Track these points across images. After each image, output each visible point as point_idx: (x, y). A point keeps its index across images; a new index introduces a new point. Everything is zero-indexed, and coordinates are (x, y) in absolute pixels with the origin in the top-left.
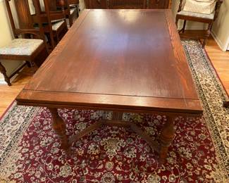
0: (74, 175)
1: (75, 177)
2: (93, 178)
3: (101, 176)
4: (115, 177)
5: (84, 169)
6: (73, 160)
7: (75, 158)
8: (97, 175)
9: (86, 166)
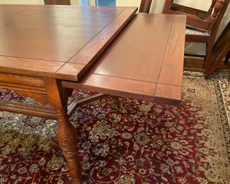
0: (133, 171)
1: (137, 171)
2: (139, 151)
3: (138, 144)
4: (141, 132)
5: (127, 160)
6: (112, 174)
7: (110, 171)
8: (136, 147)
9: (124, 158)
